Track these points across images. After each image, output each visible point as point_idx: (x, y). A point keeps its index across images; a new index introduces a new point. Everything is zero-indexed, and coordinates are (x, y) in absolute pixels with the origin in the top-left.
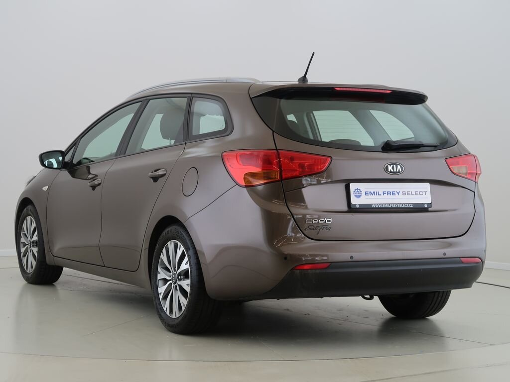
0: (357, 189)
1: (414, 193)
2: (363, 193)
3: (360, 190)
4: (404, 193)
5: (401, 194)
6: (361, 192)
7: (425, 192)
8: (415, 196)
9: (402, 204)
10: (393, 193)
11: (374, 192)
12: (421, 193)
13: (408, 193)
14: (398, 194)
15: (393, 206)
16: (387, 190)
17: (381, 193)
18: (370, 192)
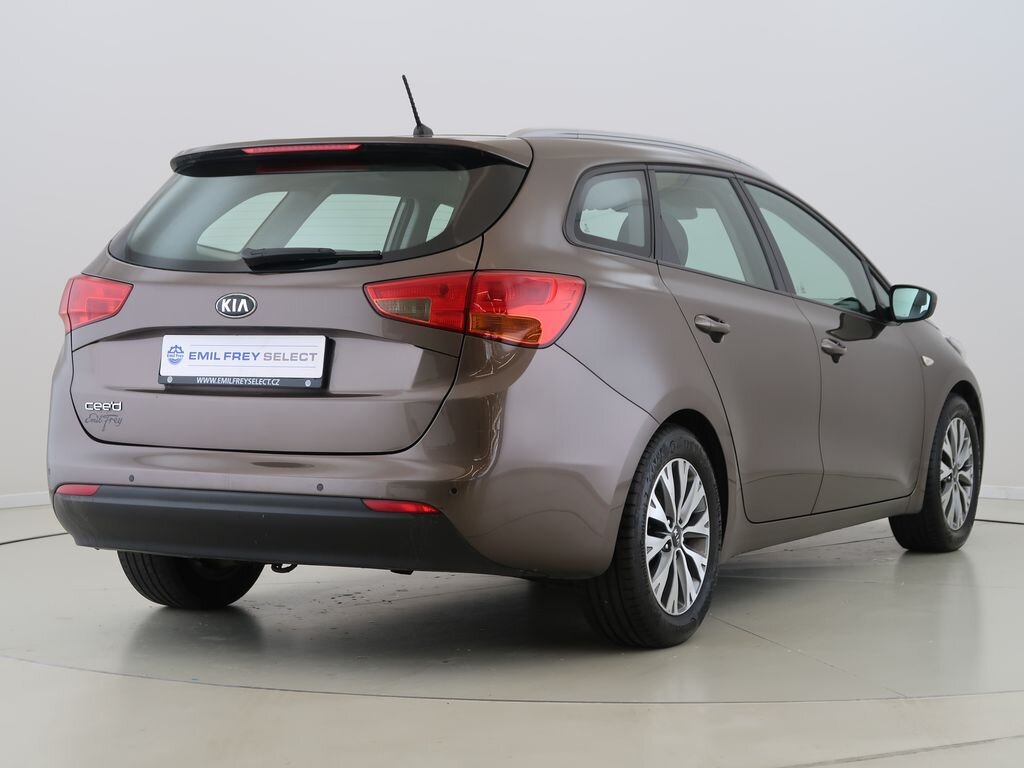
0: (176, 347)
1: (288, 356)
2: (186, 355)
3: (180, 348)
4: (267, 357)
5: (261, 358)
6: (182, 352)
7: (313, 355)
9: (259, 378)
10: (245, 356)
11: (207, 353)
12: (303, 357)
13: (276, 357)
14: (255, 357)
15: (237, 382)
17: (221, 355)
18: (200, 353)
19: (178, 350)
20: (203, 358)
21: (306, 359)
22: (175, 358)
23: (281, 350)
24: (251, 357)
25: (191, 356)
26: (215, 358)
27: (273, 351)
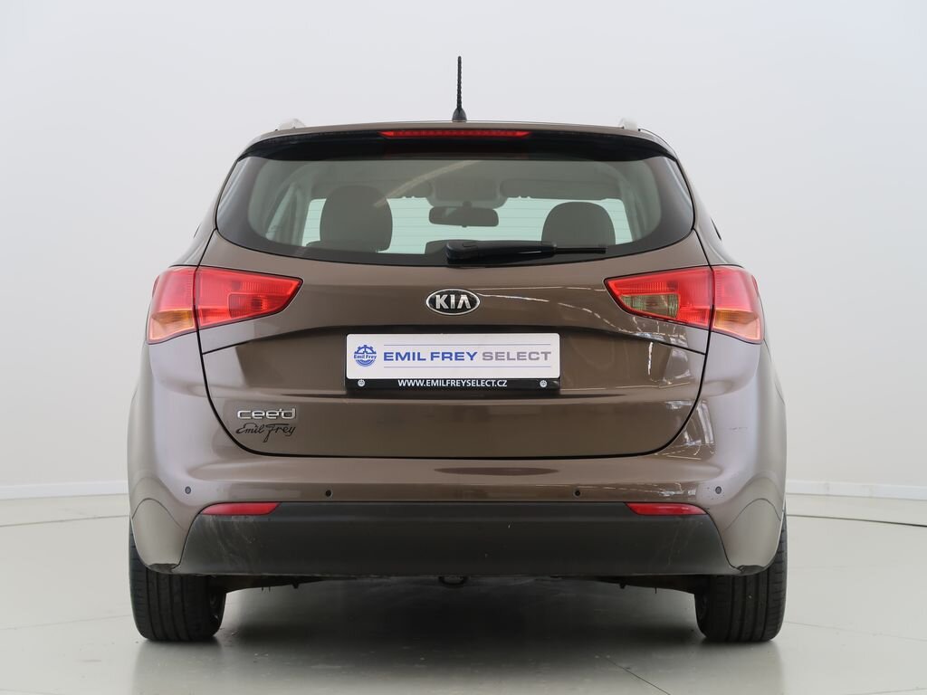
2: (380, 356)
3: (371, 348)
4: (487, 356)
8: (517, 363)
9: (480, 380)
10: (458, 356)
11: (408, 354)
12: (533, 356)
13: (499, 356)
15: (453, 383)
16: (441, 350)
17: (426, 354)
18: (398, 354)
19: (369, 351)
20: (403, 359)
21: (538, 359)
22: (365, 359)
23: (505, 349)
24: (467, 357)
25: (387, 356)
26: (419, 359)
27: (494, 350)
